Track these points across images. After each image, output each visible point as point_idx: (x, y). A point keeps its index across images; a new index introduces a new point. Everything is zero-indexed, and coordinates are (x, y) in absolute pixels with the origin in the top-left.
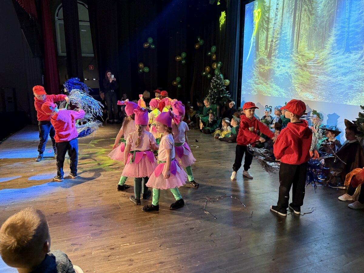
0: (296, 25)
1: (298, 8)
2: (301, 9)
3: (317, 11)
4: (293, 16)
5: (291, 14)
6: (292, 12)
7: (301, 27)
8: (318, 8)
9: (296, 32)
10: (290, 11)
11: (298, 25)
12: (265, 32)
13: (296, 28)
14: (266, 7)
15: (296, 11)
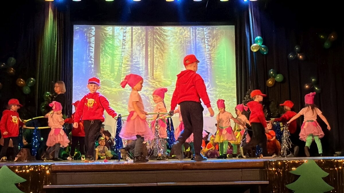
0: (149, 57)
1: (150, 45)
2: (153, 46)
3: (169, 51)
4: (144, 50)
5: (143, 48)
6: (143, 46)
7: (154, 60)
8: (169, 50)
9: (150, 62)
10: (140, 45)
11: (151, 58)
12: (109, 57)
13: (149, 60)
14: (108, 35)
15: (148, 47)
